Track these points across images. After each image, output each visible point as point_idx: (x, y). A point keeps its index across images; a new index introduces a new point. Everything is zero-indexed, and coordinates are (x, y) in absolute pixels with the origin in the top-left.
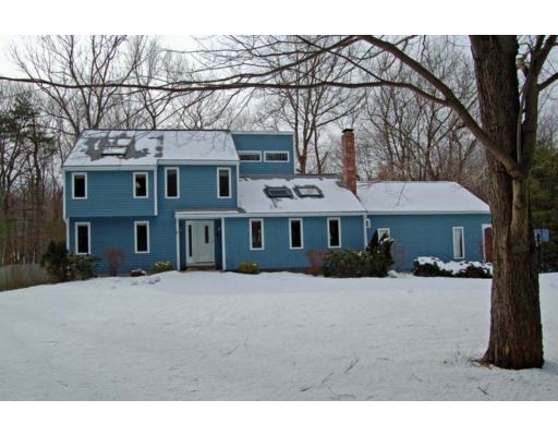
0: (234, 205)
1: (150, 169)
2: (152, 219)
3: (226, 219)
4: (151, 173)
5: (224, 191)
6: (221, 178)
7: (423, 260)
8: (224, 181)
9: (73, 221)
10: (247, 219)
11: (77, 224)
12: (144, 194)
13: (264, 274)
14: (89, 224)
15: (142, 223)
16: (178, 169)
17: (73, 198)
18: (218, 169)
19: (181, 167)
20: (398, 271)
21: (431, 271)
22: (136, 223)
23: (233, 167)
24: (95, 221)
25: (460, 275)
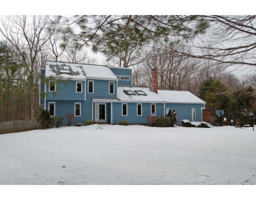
0: (115, 97)
1: (83, 80)
2: (82, 102)
3: (113, 103)
4: (83, 82)
5: (112, 92)
6: (111, 86)
7: (185, 121)
8: (112, 87)
9: (47, 101)
10: (121, 103)
11: (49, 103)
12: (80, 91)
13: (130, 126)
14: (54, 103)
15: (78, 103)
16: (93, 81)
17: (49, 91)
18: (109, 82)
19: (95, 80)
20: (177, 125)
21: (188, 125)
22: (75, 103)
23: (115, 82)
24: (57, 102)
25: (199, 126)
